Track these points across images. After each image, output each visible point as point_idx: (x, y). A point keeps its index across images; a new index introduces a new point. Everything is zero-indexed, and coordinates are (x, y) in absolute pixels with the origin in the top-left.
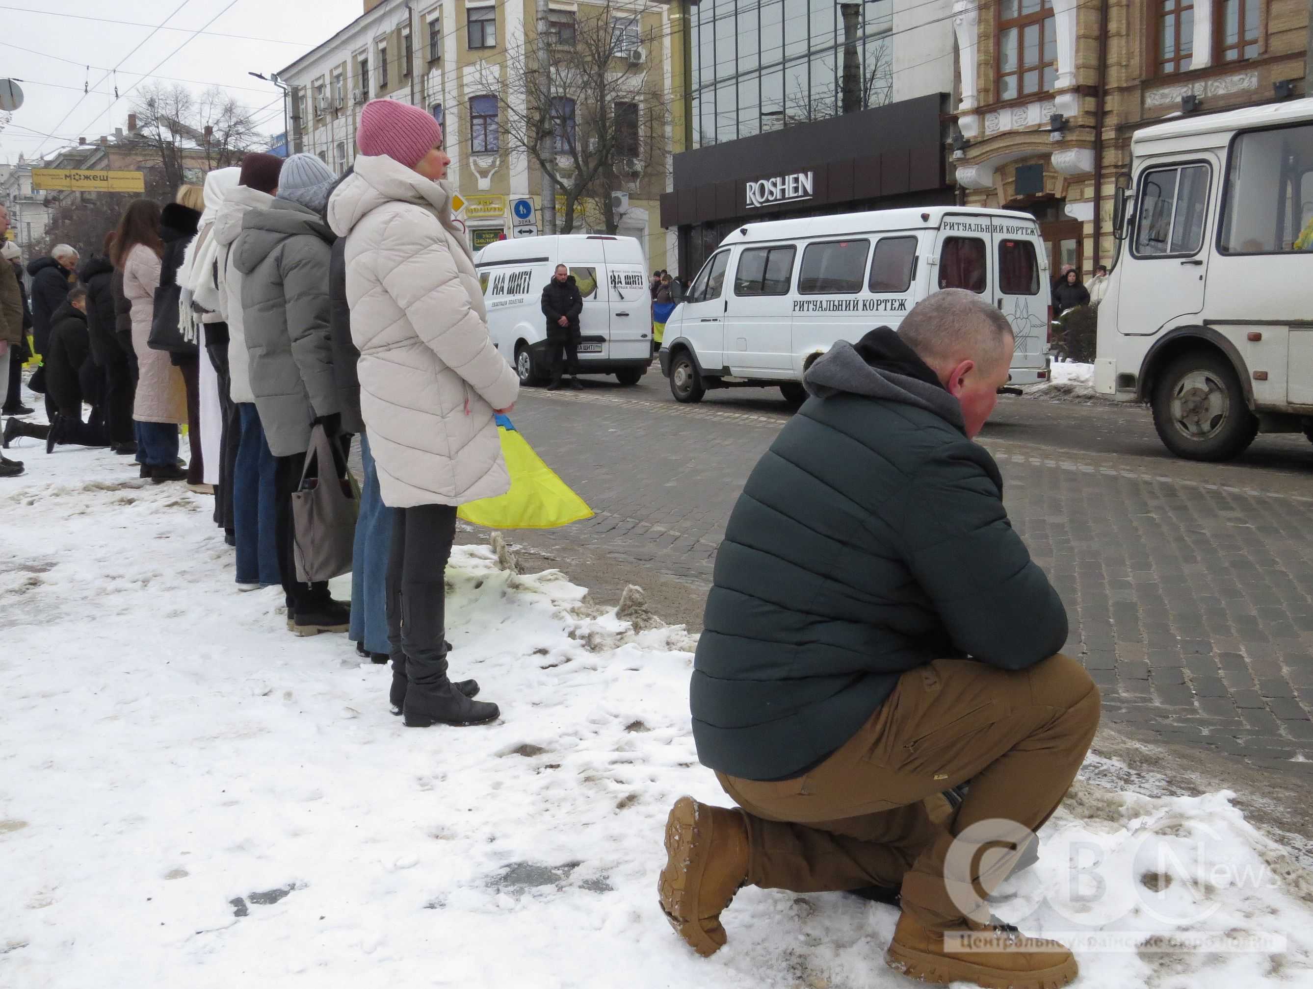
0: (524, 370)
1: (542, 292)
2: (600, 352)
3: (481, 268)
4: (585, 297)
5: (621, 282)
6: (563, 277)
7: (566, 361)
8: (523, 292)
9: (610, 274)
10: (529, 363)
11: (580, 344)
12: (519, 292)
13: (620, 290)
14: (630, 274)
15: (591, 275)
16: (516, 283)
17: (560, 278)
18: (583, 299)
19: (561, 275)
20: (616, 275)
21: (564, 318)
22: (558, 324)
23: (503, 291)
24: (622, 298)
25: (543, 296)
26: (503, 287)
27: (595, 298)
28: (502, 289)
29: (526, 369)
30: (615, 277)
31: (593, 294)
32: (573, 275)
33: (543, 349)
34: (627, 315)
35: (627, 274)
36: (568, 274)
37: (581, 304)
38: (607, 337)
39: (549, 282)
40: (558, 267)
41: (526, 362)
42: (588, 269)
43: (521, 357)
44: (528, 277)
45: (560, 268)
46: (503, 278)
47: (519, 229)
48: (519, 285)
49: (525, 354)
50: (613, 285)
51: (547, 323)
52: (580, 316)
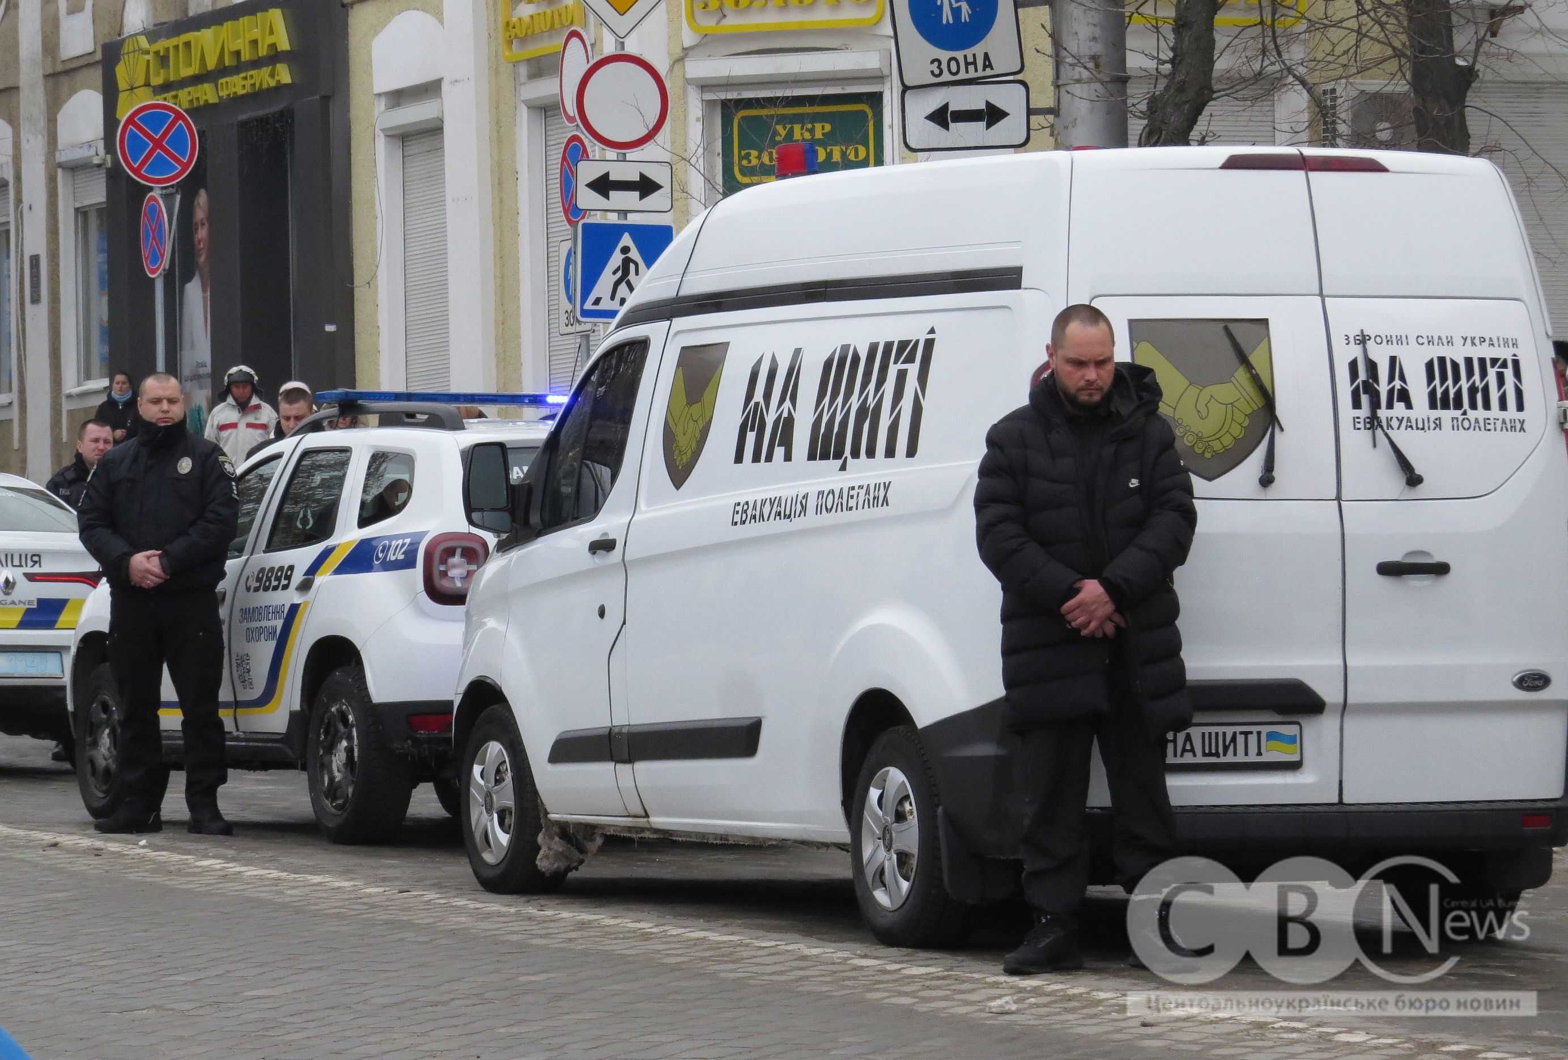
0: (890, 862)
1: (982, 450)
2: (1294, 766)
3: (681, 323)
4: (1210, 477)
5: (1404, 396)
6: (1091, 374)
7: (1105, 816)
8: (890, 452)
9: (1346, 353)
10: (913, 820)
11: (1183, 723)
12: (871, 453)
13: (1402, 438)
14: (1457, 354)
15: (1243, 359)
16: (855, 402)
17: (1073, 380)
18: (1198, 484)
19: (1080, 363)
20: (1381, 357)
21: (1092, 589)
22: (1061, 619)
23: (787, 442)
24: (1413, 480)
25: (986, 470)
26: (790, 421)
27: (1267, 480)
28: (785, 429)
29: (903, 858)
30: (1372, 367)
31: (1253, 464)
32: (1149, 358)
33: (985, 750)
34: (1441, 569)
35: (1434, 352)
36: (1122, 354)
37: (1190, 517)
38: (1329, 692)
39: (1022, 399)
40: (1064, 318)
41: (900, 817)
42: (1227, 325)
43: (874, 793)
44: (913, 370)
45: (1075, 328)
46: (793, 373)
47: (934, 101)
48: (868, 414)
49: (896, 776)
50: (1364, 412)
51: (1007, 617)
52: (1183, 578)
